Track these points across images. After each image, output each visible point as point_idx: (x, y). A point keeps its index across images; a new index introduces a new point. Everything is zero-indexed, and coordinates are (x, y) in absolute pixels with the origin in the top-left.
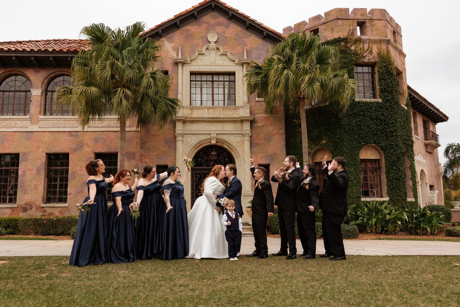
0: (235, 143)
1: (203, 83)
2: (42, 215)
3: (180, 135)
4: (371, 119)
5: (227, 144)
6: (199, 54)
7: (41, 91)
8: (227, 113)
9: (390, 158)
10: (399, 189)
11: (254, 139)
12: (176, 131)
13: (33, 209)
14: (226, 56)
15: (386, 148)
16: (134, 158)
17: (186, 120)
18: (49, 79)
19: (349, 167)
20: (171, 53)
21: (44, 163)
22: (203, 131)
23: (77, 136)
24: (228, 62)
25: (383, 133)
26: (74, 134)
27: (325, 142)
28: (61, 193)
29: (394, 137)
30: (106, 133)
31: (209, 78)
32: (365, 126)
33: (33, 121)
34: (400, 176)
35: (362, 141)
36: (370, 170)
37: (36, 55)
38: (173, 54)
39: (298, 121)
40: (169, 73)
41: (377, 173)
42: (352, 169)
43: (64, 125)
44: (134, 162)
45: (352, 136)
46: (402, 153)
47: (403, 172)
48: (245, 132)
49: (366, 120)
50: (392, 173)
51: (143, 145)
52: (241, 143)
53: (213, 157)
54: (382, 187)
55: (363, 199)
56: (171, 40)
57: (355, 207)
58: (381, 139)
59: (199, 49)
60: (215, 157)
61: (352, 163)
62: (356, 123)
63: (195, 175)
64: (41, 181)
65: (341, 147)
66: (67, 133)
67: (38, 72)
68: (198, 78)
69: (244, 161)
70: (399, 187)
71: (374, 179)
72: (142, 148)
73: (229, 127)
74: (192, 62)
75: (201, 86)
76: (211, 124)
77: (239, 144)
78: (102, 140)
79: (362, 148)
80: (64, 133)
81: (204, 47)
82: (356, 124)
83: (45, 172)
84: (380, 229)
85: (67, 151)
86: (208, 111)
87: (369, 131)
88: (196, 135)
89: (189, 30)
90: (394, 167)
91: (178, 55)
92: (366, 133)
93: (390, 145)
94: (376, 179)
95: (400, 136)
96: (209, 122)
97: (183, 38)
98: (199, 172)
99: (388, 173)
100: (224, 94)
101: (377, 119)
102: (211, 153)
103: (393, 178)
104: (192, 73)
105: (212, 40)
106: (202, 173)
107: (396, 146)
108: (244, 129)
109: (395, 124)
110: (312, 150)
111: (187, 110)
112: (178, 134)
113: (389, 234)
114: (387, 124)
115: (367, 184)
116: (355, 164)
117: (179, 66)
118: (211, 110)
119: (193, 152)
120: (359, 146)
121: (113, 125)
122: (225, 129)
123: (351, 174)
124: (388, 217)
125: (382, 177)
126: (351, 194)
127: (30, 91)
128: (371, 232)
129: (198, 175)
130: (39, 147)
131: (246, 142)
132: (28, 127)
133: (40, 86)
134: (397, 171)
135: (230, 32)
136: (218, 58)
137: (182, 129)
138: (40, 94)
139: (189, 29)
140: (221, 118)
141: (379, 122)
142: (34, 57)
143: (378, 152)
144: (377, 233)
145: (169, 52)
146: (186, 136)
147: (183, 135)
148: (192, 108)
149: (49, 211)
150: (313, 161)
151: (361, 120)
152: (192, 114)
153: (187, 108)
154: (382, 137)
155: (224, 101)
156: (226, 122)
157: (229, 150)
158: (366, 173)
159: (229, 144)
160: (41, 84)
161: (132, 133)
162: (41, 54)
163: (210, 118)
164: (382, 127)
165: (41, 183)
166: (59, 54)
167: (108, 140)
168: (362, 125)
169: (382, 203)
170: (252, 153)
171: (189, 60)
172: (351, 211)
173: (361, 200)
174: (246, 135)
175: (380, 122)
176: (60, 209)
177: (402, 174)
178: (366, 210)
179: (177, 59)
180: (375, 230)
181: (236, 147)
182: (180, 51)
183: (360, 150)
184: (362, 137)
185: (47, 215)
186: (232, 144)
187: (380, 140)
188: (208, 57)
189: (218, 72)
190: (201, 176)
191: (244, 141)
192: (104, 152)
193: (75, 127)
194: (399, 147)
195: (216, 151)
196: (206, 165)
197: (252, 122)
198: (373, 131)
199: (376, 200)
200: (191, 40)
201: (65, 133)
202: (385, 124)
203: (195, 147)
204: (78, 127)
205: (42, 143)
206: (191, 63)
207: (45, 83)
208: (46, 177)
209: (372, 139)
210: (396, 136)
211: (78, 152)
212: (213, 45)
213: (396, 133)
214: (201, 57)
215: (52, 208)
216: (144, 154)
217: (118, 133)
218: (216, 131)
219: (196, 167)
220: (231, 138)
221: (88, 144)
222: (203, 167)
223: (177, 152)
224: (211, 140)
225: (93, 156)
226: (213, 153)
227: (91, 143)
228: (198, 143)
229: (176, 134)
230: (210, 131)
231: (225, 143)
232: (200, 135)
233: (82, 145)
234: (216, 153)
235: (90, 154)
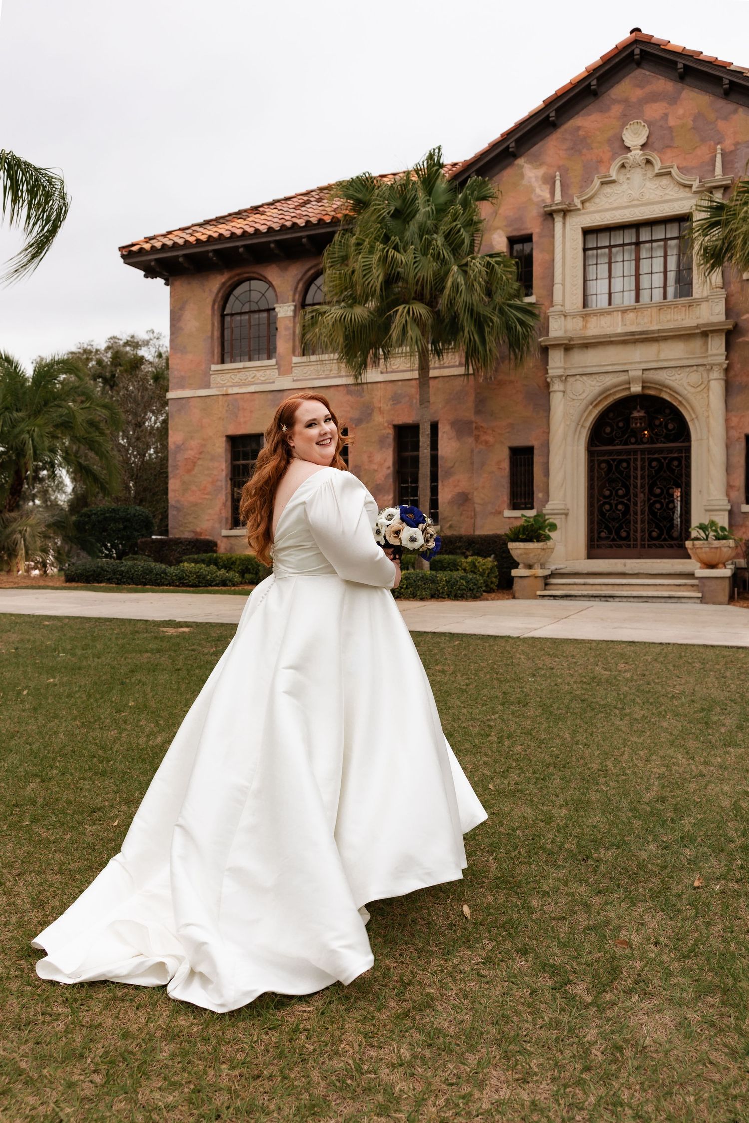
0: (689, 388)
1: (614, 250)
3: (558, 379)
5: (668, 391)
6: (602, 183)
7: (292, 308)
8: (669, 317)
11: (735, 376)
12: (549, 371)
14: (668, 177)
16: (467, 432)
17: (572, 343)
18: (307, 280)
20: (538, 190)
22: (611, 365)
23: (360, 394)
24: (673, 192)
26: (353, 390)
30: (413, 383)
31: (629, 236)
33: (282, 369)
37: (278, 238)
38: (541, 193)
40: (535, 238)
43: (335, 372)
44: (468, 440)
48: (712, 360)
51: (480, 405)
52: (702, 386)
53: (636, 424)
56: (537, 161)
59: (603, 170)
60: (641, 424)
63: (596, 466)
66: (341, 388)
67: (284, 269)
68: (604, 241)
69: (709, 430)
72: (478, 411)
73: (674, 352)
74: (587, 204)
75: (610, 258)
76: (630, 348)
77: (698, 389)
78: (407, 399)
80: (336, 388)
81: (613, 164)
86: (622, 318)
88: (594, 376)
89: (579, 128)
91: (553, 193)
96: (624, 343)
97: (566, 150)
98: (606, 458)
100: (665, 272)
102: (631, 414)
104: (587, 232)
105: (635, 143)
106: (612, 459)
108: (710, 352)
111: (575, 320)
112: (553, 377)
117: (556, 220)
118: (631, 316)
119: (590, 414)
122: (662, 357)
127: (274, 309)
129: (604, 465)
131: (713, 383)
132: (274, 382)
133: (291, 298)
135: (680, 112)
136: (649, 184)
137: (562, 365)
138: (291, 314)
139: (580, 124)
140: (653, 332)
142: (276, 241)
145: (533, 190)
146: (571, 380)
147: (564, 378)
148: (586, 315)
152: (585, 327)
153: (574, 317)
155: (665, 287)
156: (665, 339)
157: (676, 404)
159: (674, 392)
160: (291, 293)
162: (286, 234)
163: (626, 334)
166: (318, 228)
167: (418, 397)
170: (730, 408)
171: (577, 202)
174: (715, 367)
179: (551, 206)
181: (692, 397)
182: (558, 183)
186: (681, 389)
188: (625, 186)
189: (648, 219)
190: (610, 466)
191: (709, 381)
192: (411, 422)
195: (641, 408)
196: (621, 441)
197: (732, 335)
200: (584, 151)
201: (339, 388)
203: (595, 403)
206: (583, 208)
207: (299, 289)
211: (363, 426)
212: (636, 155)
214: (608, 189)
216: (482, 425)
217: (437, 380)
218: (640, 362)
219: (599, 446)
220: (677, 377)
221: (381, 407)
222: (615, 445)
223: (551, 417)
224: (629, 383)
225: (391, 432)
226: (635, 414)
227: (386, 407)
228: (600, 395)
229: (550, 377)
230: (625, 364)
231: (664, 389)
232: (605, 375)
233: (369, 412)
234: (642, 414)
235: (385, 429)
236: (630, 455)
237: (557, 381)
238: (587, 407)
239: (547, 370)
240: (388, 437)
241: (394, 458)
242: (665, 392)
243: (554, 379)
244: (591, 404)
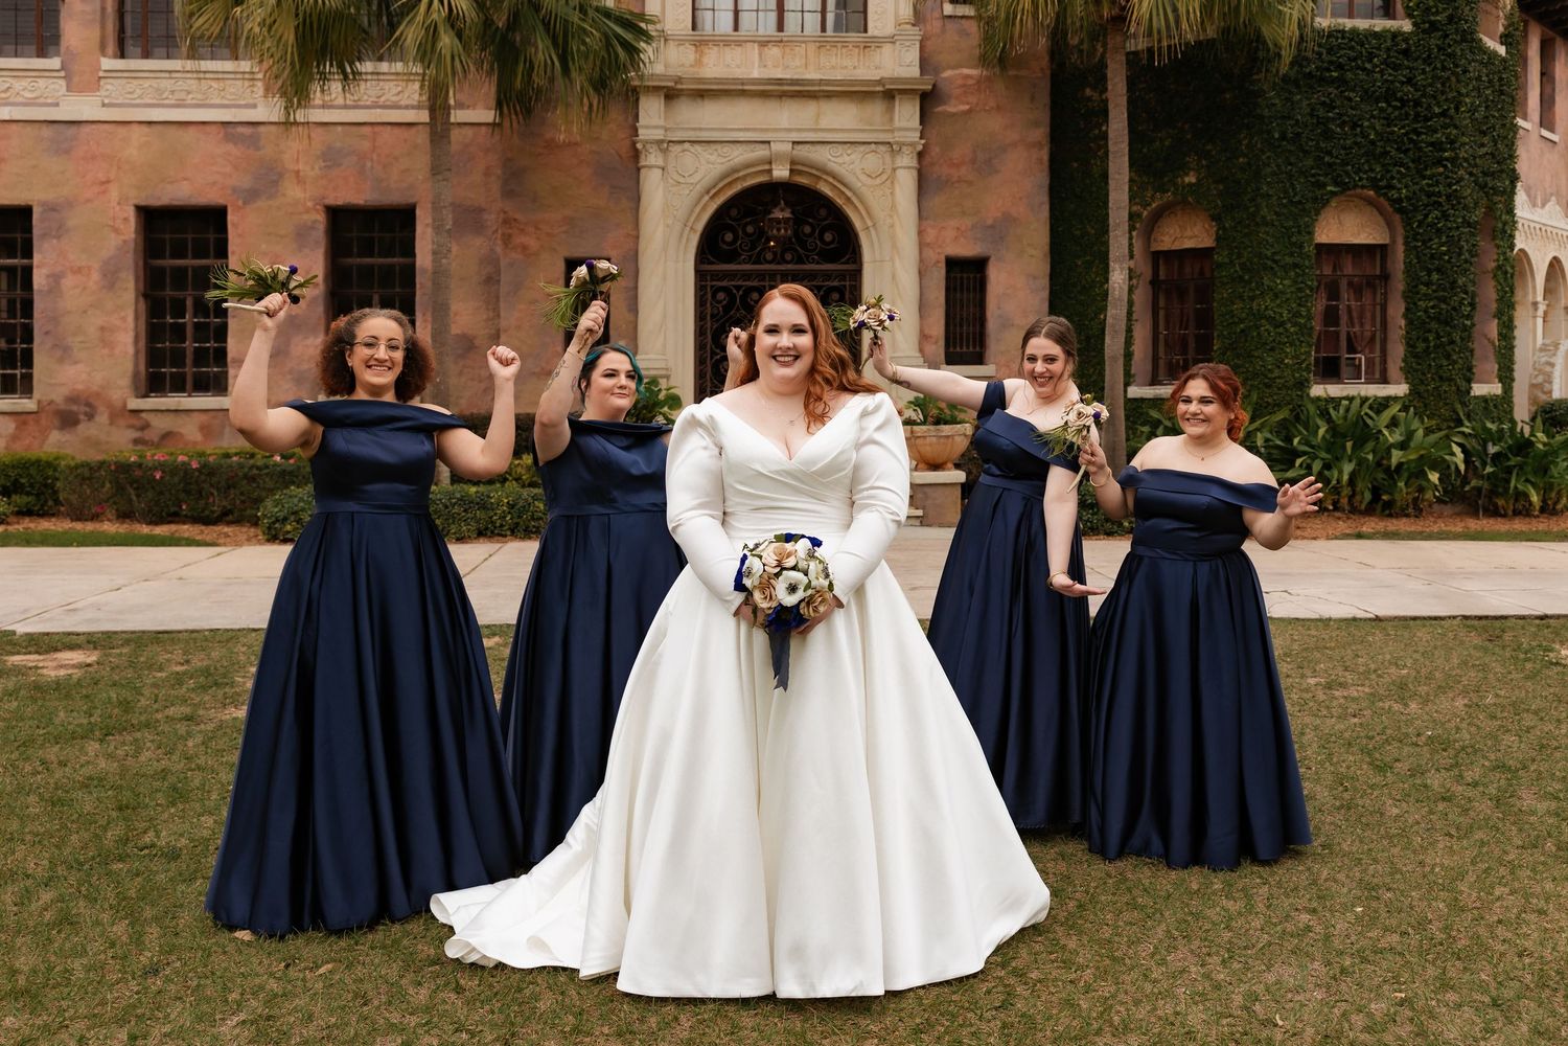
0: (863, 178)
2: (136, 442)
3: (655, 147)
4: (1368, 96)
5: (831, 180)
8: (835, 61)
9: (1424, 242)
10: (1448, 356)
11: (932, 164)
12: (640, 131)
13: (97, 419)
15: (1412, 205)
16: (479, 228)
17: (677, 86)
19: (1275, 274)
21: (132, 245)
22: (740, 130)
23: (253, 142)
25: (1408, 150)
26: (242, 134)
27: (1193, 180)
28: (201, 357)
29: (1445, 167)
30: (366, 130)
32: (1344, 123)
33: (75, 79)
34: (1454, 309)
35: (1328, 180)
36: (1350, 284)
39: (1101, 96)
41: (1375, 294)
42: (1286, 282)
43: (199, 96)
44: (478, 241)
45: (1292, 160)
46: (1469, 225)
47: (1466, 293)
48: (898, 137)
49: (1350, 99)
50: (1427, 297)
51: (514, 180)
52: (884, 177)
53: (779, 230)
54: (1390, 346)
55: (1317, 390)
57: (1284, 419)
58: (1399, 172)
60: (786, 230)
61: (1288, 260)
62: (1312, 110)
63: (709, 295)
64: (123, 314)
65: (1253, 200)
66: (213, 128)
69: (894, 246)
70: (1448, 348)
71: (1361, 317)
72: (508, 193)
73: (841, 118)
76: (772, 104)
77: (878, 181)
78: (354, 158)
79: (1326, 203)
80: (201, 127)
82: (1312, 115)
83: (137, 281)
84: (1368, 496)
85: (221, 201)
86: (760, 54)
87: (1356, 143)
88: (714, 147)
90: (1435, 276)
92: (1345, 148)
93: (1429, 195)
94: (1368, 315)
95: (1466, 160)
96: (764, 95)
98: (724, 283)
99: (1410, 296)
101: (1389, 95)
102: (770, 212)
103: (1429, 317)
106: (734, 286)
107: (1449, 197)
108: (897, 124)
109: (1452, 118)
110: (1145, 205)
111: (681, 48)
112: (647, 142)
113: (1397, 516)
114: (1425, 116)
115: (1337, 334)
116: (1296, 266)
118: (774, 51)
119: (704, 208)
120: (1317, 199)
121: (394, 99)
122: (824, 124)
123: (1278, 302)
124: (1396, 456)
125: (1391, 311)
126: (1276, 373)
128: (1336, 509)
129: (721, 296)
130: (108, 182)
131: (901, 173)
132: (55, 105)
134: (1444, 290)
137: (661, 123)
140: (810, 82)
141: (1395, 108)
143: (1386, 220)
144: (1354, 510)
146: (675, 149)
147: (664, 145)
148: (701, 41)
149: (160, 424)
150: (1149, 247)
151: (1332, 101)
152: (699, 63)
153: (681, 42)
154: (1402, 165)
155: (823, 12)
156: (830, 95)
157: (839, 201)
158: (1334, 294)
159: (839, 181)
161: (469, 132)
163: (769, 81)
164: (1403, 127)
165: (124, 319)
167: (375, 157)
168: (1333, 119)
169: (1382, 404)
170: (924, 214)
172: (1269, 436)
173: (1308, 395)
174: (904, 149)
175: (1401, 108)
176: (204, 418)
177: (1461, 303)
178: (1321, 432)
180: (1349, 501)
181: (866, 193)
183: (1318, 213)
184: (1330, 165)
185: (156, 440)
186: (850, 178)
187: (1393, 178)
190: (732, 297)
191: (894, 170)
192: (361, 202)
193: (247, 106)
194: (1459, 203)
195: (788, 204)
196: (750, 257)
197: (928, 100)
198: (1373, 143)
199: (1363, 394)
201: (208, 128)
202: (1417, 115)
203: (712, 192)
204: (254, 106)
205: (119, 168)
208: (141, 299)
209: (1366, 172)
210: (1453, 160)
211: (261, 203)
213: (1453, 150)
215: (172, 415)
216: (517, 216)
217: (414, 130)
218: (789, 130)
219: (713, 263)
220: (847, 158)
221: (298, 172)
222: (740, 263)
223: (641, 210)
224: (770, 163)
225: (320, 218)
226: (778, 214)
227: (311, 170)
228: (722, 178)
229: (641, 141)
230: (767, 130)
231: (824, 177)
232: (731, 145)
233: (275, 178)
234: (787, 214)
235: (307, 211)
236: (763, 280)
237: (653, 149)
238: (702, 197)
239: (637, 130)
240: (312, 228)
241: (326, 267)
242: (825, 180)
243: (648, 146)
244: (708, 192)
